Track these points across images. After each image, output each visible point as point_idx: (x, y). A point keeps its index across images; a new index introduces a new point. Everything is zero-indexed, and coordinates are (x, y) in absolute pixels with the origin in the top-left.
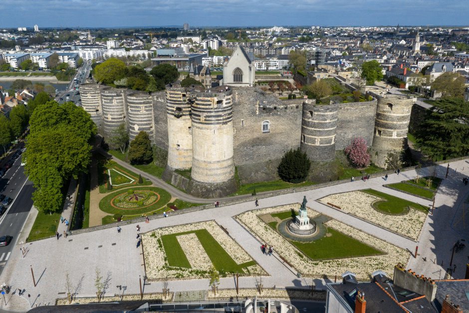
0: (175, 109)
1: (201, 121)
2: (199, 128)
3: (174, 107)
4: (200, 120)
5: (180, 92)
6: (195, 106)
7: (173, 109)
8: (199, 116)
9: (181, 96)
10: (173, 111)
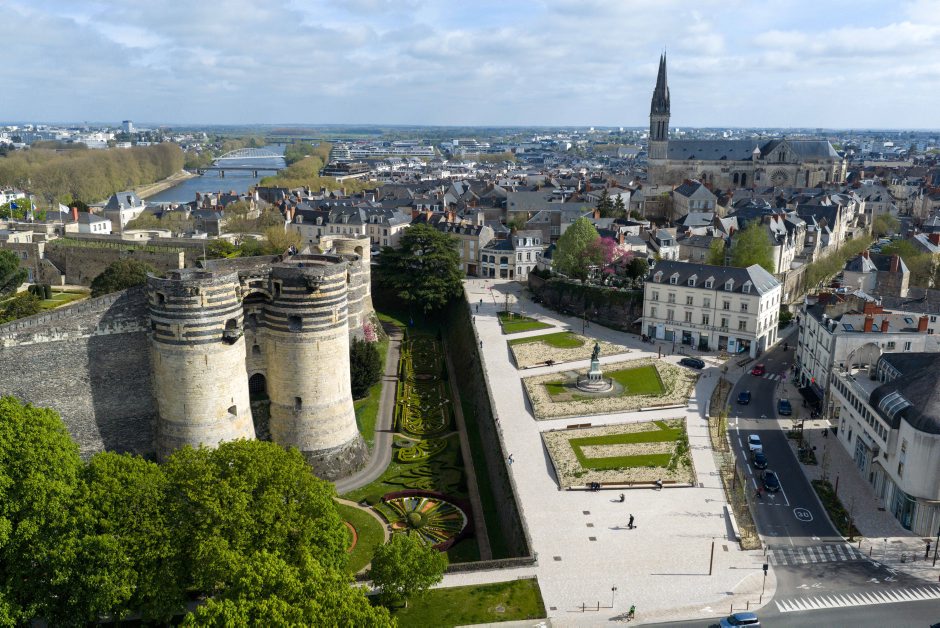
0: (224, 327)
1: (333, 323)
2: (329, 338)
3: (220, 323)
4: (330, 320)
5: (232, 284)
6: (320, 296)
7: (219, 326)
8: (330, 313)
9: (234, 292)
10: (217, 331)
